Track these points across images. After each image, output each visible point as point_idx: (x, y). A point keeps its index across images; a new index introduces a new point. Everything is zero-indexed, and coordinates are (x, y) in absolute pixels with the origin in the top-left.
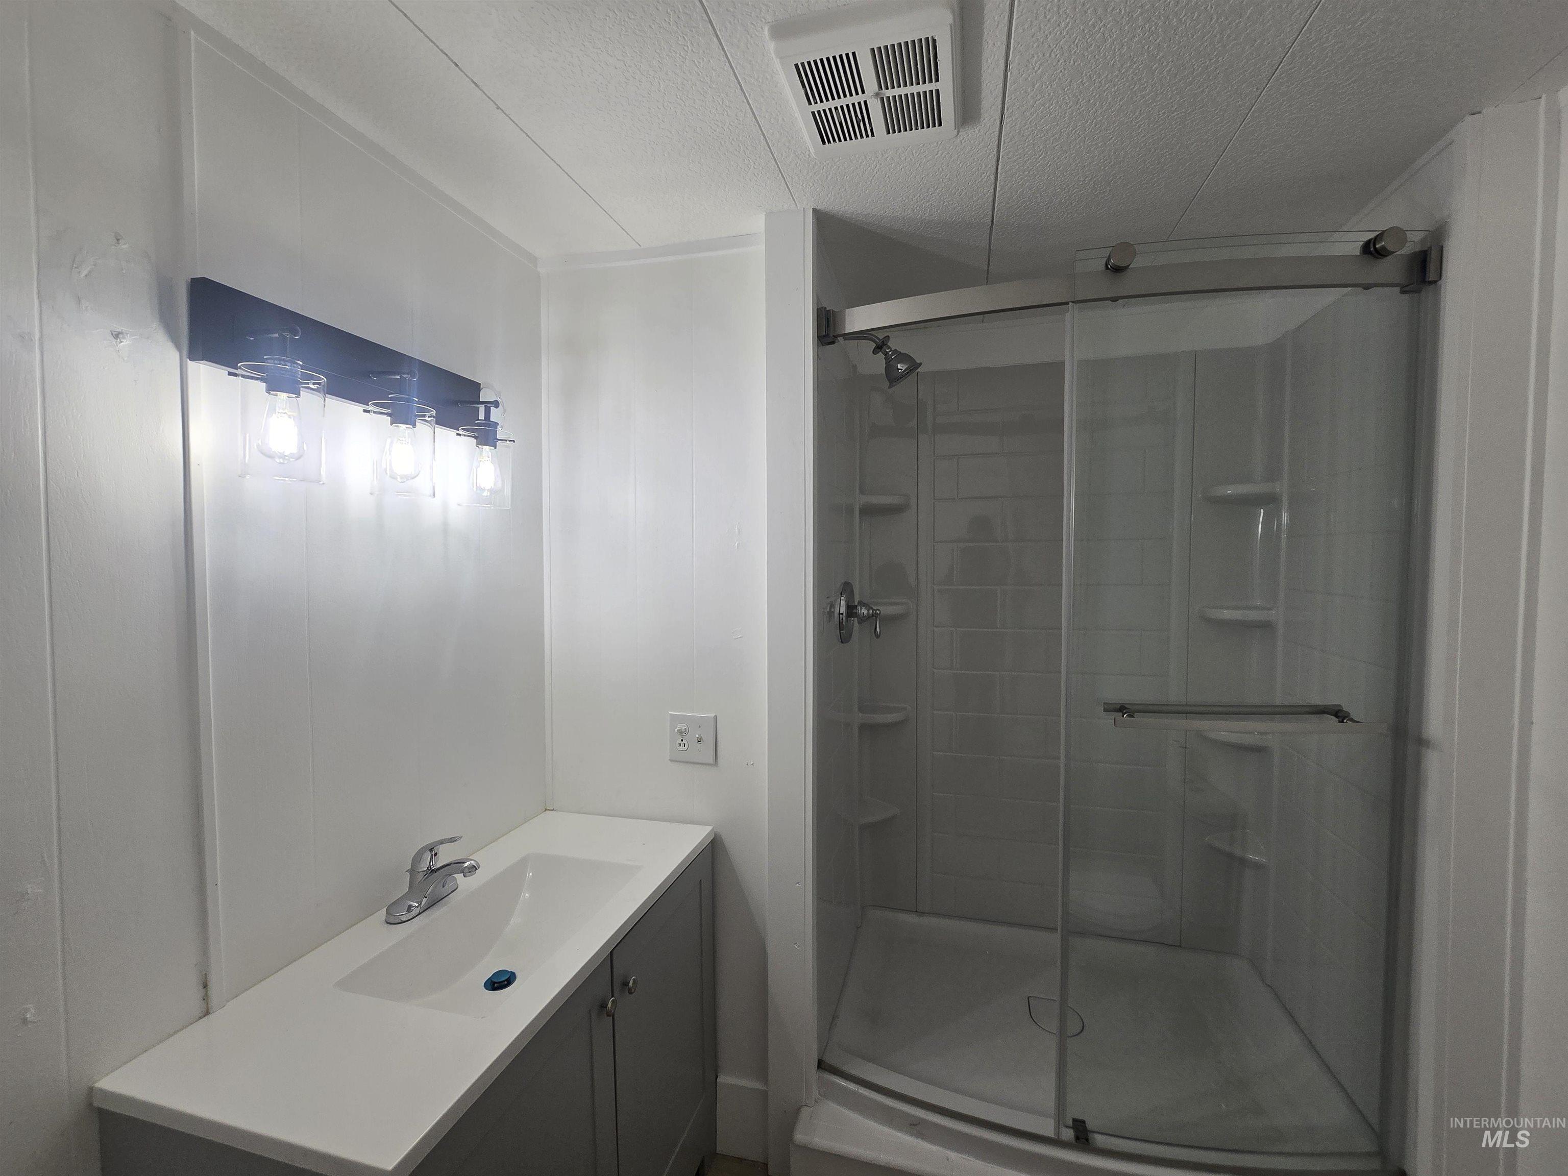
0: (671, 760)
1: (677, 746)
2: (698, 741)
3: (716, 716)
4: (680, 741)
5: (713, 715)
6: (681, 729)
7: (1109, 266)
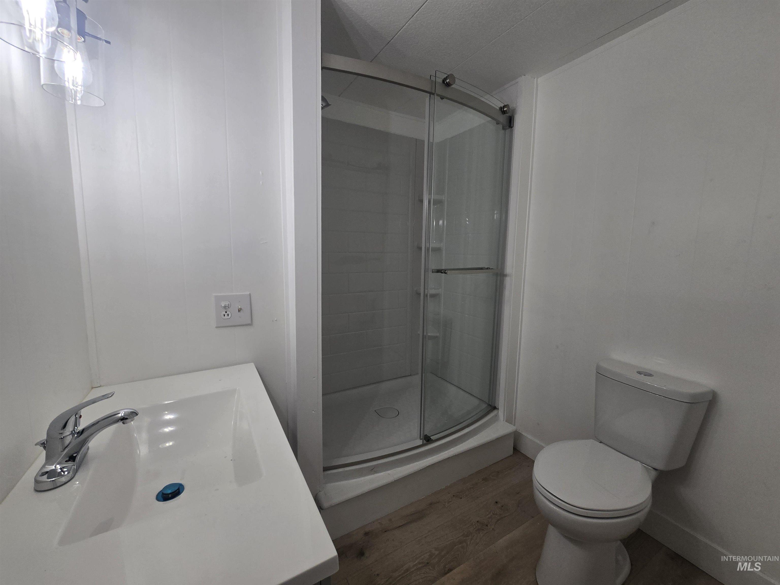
0: (216, 327)
1: (222, 317)
2: (239, 311)
3: (250, 294)
4: (224, 313)
5: (249, 293)
6: (226, 305)
7: (445, 82)
